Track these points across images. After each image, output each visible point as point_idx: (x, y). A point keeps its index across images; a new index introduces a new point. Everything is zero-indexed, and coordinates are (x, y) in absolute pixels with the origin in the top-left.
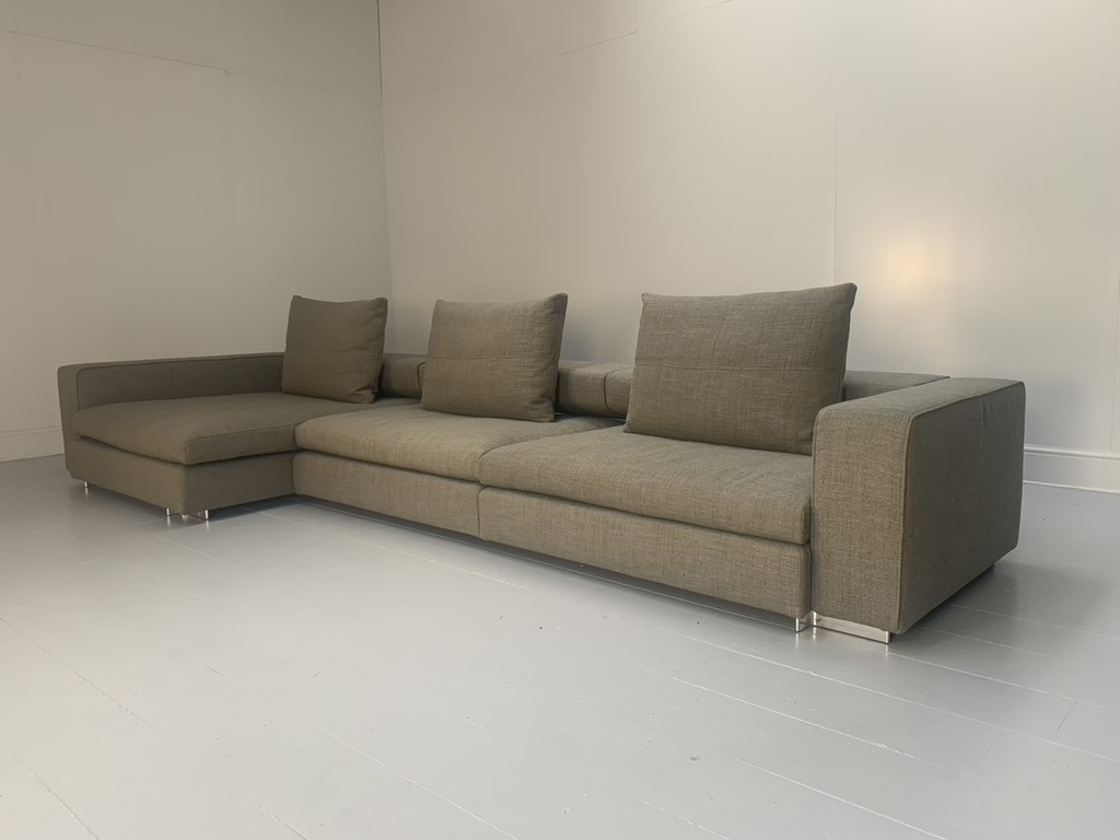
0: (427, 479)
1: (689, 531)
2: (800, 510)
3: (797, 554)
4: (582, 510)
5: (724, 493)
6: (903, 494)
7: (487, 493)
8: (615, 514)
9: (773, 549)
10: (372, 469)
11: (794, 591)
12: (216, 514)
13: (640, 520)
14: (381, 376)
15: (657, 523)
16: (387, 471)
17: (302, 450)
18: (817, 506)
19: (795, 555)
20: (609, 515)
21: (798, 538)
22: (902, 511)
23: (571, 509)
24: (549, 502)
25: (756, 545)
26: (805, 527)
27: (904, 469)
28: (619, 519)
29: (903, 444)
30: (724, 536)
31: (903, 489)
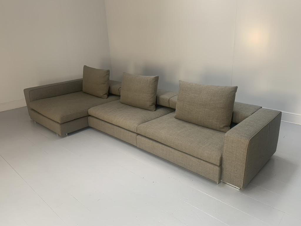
0: (123, 130)
1: (191, 157)
2: (219, 158)
3: (218, 168)
4: (163, 146)
5: (200, 150)
6: (246, 158)
7: (139, 137)
8: (172, 149)
9: (212, 166)
10: (109, 124)
11: (217, 176)
12: (69, 134)
13: (178, 152)
14: (109, 90)
15: (183, 153)
16: (112, 126)
17: (90, 116)
18: (224, 157)
19: (217, 169)
20: (170, 149)
21: (218, 165)
22: (245, 162)
23: (160, 145)
24: (155, 142)
25: (208, 164)
26: (220, 162)
27: (246, 153)
28: (173, 150)
29: (246, 147)
30: (200, 160)
31: (246, 157)
